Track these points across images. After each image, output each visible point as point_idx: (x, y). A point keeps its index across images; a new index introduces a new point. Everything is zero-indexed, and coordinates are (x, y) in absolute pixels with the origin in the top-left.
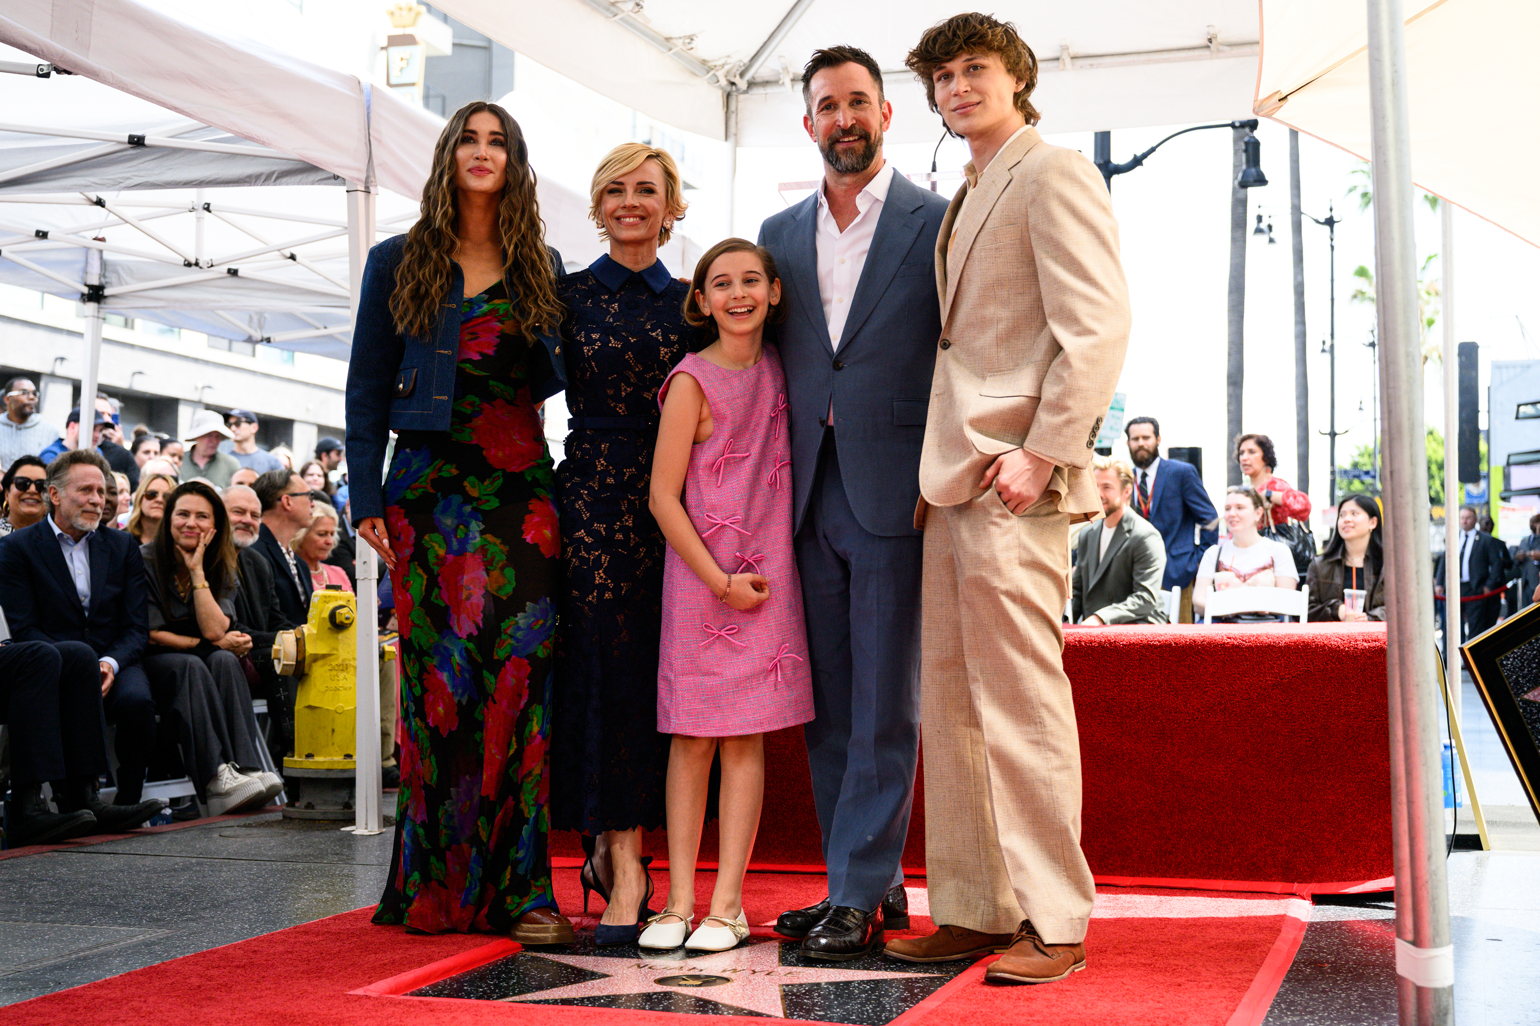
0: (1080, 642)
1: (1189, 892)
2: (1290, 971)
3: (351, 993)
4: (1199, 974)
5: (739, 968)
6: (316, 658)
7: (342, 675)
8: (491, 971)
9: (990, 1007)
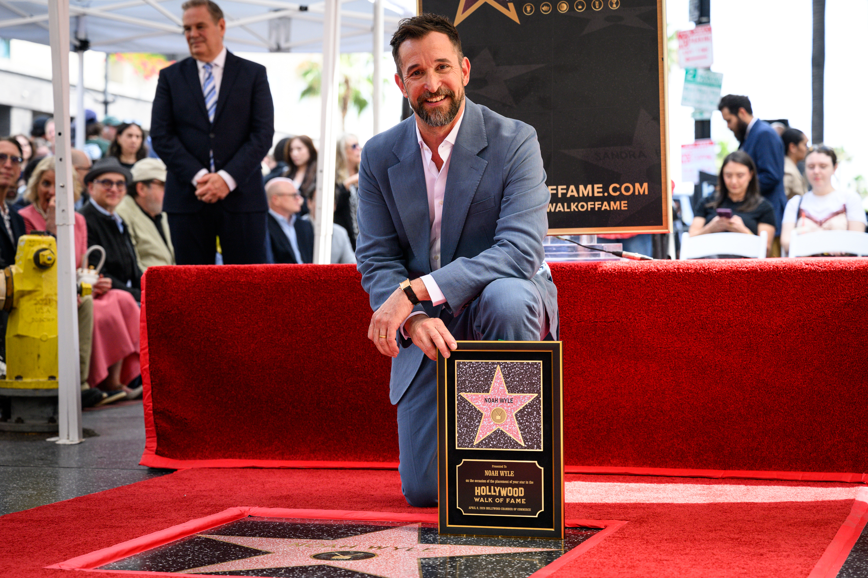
0: (678, 269)
1: (773, 482)
2: (856, 544)
3: (49, 567)
4: (779, 546)
5: (384, 546)
6: (23, 294)
7: (45, 308)
8: (170, 550)
9: (599, 574)
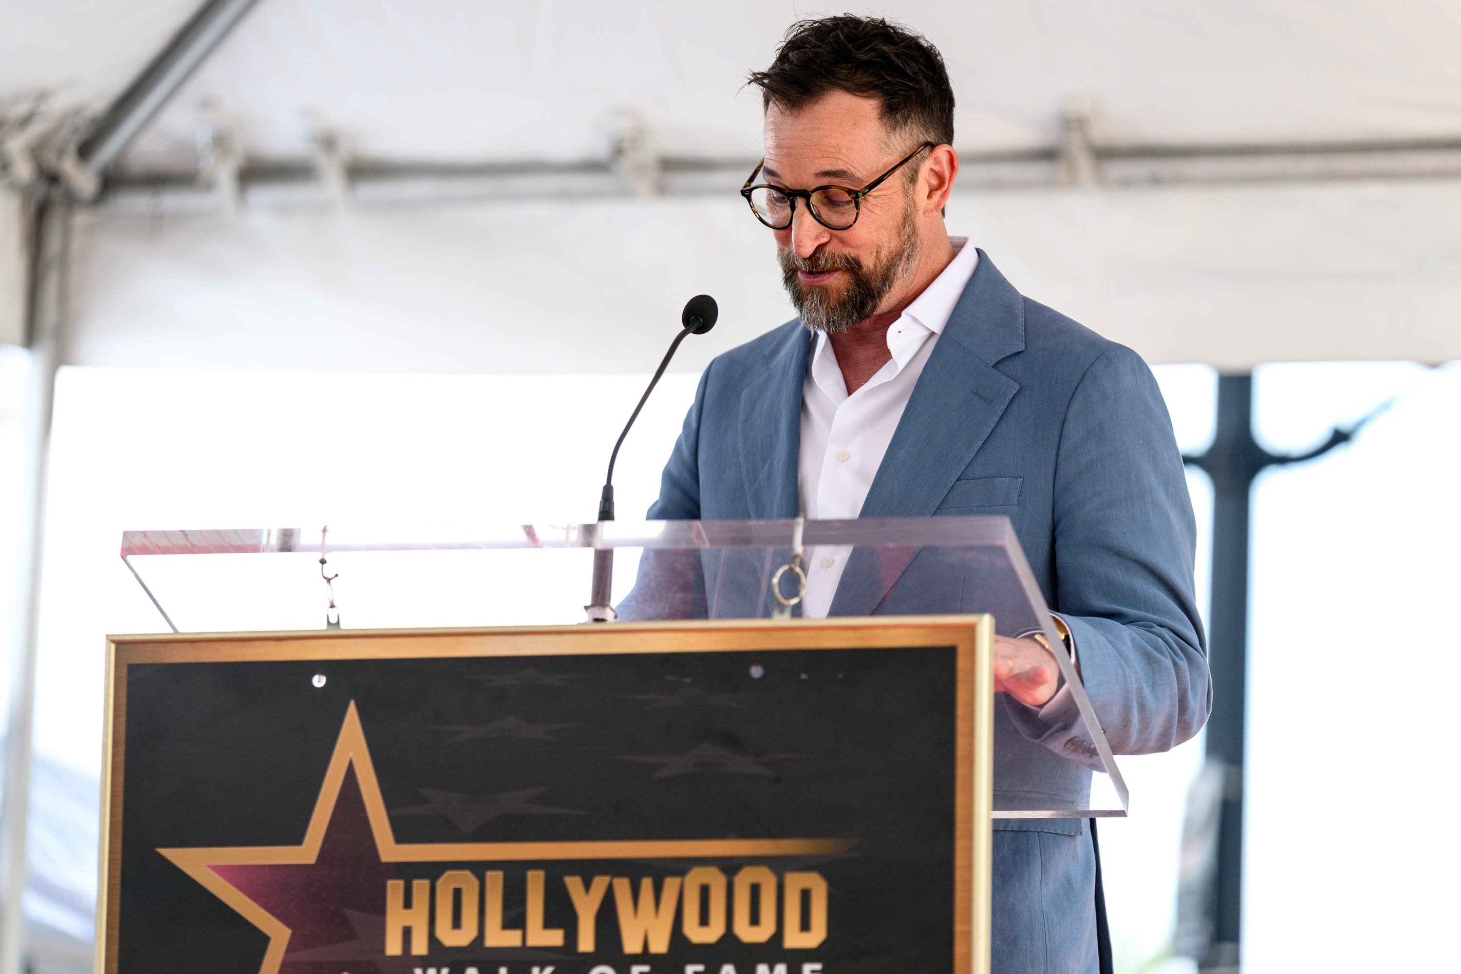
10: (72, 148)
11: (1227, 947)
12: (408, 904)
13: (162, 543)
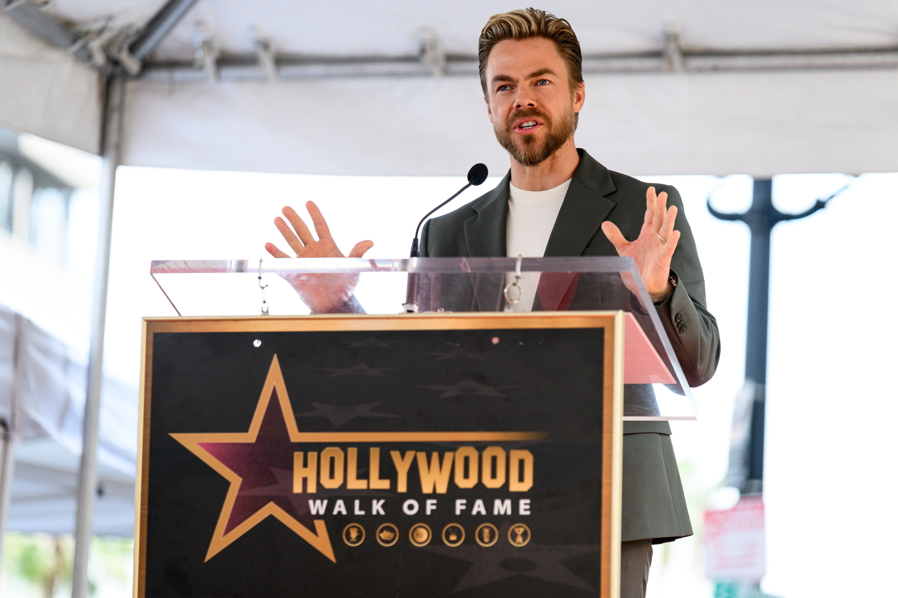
10: (126, 46)
11: (756, 482)
12: (305, 465)
13: (173, 267)
